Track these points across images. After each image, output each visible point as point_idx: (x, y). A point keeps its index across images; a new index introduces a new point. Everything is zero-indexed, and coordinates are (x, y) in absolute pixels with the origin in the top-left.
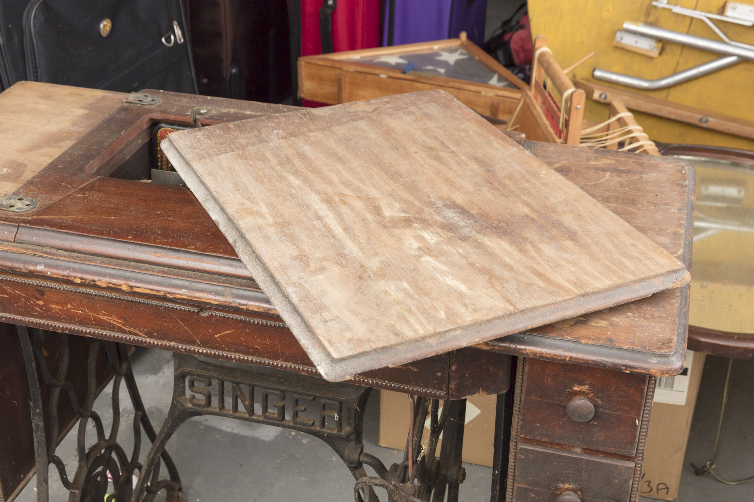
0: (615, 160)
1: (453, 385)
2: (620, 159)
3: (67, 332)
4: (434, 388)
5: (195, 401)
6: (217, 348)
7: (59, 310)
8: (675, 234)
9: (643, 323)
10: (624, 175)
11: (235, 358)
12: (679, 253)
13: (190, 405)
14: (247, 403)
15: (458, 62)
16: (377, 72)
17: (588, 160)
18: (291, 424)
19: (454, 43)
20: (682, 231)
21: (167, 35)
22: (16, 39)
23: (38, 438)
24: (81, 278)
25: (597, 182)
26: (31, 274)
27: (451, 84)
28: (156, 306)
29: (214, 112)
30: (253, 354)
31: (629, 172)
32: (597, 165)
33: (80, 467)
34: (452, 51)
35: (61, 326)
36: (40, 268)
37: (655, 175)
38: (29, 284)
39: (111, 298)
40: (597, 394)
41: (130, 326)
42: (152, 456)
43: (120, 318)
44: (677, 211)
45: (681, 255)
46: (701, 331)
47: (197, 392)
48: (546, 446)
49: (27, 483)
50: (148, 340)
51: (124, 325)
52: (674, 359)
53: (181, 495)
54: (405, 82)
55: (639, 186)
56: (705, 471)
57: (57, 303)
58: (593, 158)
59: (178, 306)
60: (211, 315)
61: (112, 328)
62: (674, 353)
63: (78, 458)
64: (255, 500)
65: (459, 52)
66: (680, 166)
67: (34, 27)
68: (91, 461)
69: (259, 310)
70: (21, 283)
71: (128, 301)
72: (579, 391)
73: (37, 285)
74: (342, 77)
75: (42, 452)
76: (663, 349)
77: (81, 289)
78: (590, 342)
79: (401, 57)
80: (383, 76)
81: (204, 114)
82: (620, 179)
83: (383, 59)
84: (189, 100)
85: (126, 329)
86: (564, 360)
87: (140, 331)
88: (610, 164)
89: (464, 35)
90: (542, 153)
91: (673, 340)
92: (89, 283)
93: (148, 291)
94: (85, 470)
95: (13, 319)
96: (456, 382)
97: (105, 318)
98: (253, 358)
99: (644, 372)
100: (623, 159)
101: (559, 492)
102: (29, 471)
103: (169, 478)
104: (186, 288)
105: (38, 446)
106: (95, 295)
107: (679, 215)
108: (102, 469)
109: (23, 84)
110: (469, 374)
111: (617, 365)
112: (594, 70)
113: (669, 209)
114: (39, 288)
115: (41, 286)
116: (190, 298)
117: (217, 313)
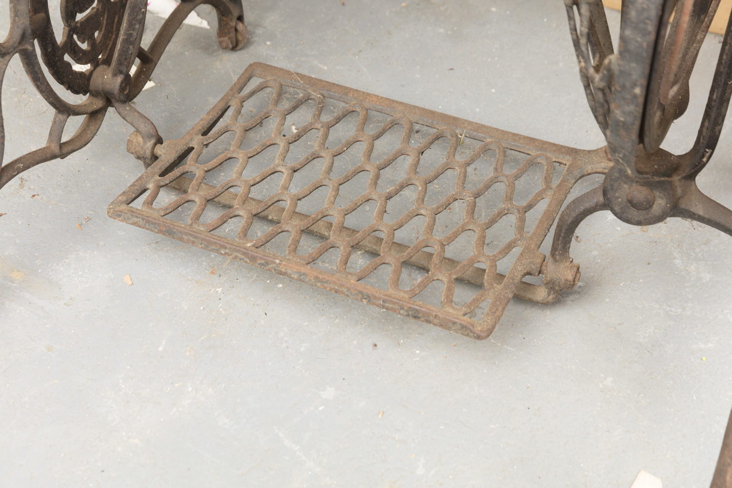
53: (240, 26)
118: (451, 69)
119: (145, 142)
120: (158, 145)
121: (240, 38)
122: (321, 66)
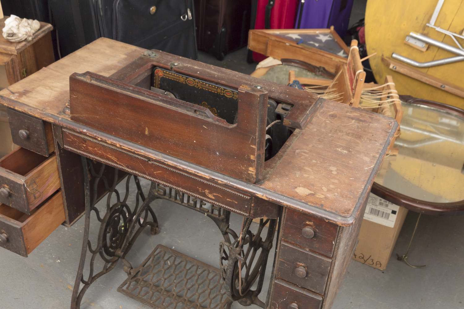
0: (360, 114)
1: (252, 212)
2: (363, 114)
3: (95, 160)
4: (244, 212)
5: (159, 192)
6: (155, 178)
7: (92, 150)
8: (374, 157)
9: (340, 200)
10: (361, 122)
11: (162, 183)
12: (372, 167)
13: (157, 194)
14: (181, 197)
15: (327, 41)
16: (285, 42)
17: (347, 112)
18: (199, 210)
19: (327, 31)
20: (378, 156)
21: (184, 15)
22: (109, 13)
23: (87, 199)
24: (101, 138)
25: (347, 125)
26: (81, 133)
27: (319, 53)
28: (131, 155)
29: (181, 65)
30: (169, 183)
31: (364, 121)
32: (350, 116)
33: (107, 213)
34: (325, 35)
35: (92, 157)
36: (85, 131)
37: (376, 124)
38: (80, 137)
39: (113, 149)
40: (317, 227)
41: (120, 162)
42: (139, 213)
43: (116, 158)
44: (379, 145)
45: (372, 168)
46: (401, 196)
47: (160, 189)
48: (294, 245)
49: (81, 217)
50: (127, 169)
51: (118, 161)
52: (349, 219)
53: (157, 229)
54: (298, 49)
55: (366, 129)
56: (402, 259)
57: (91, 147)
58: (350, 112)
59: (140, 157)
60: (153, 163)
61: (113, 161)
62: (350, 216)
63: (106, 208)
64: (190, 237)
65: (329, 36)
66: (390, 122)
67: (118, 8)
68: (113, 210)
69: (172, 165)
70: (77, 136)
71: (119, 151)
72: (309, 224)
73: (83, 138)
74: (268, 42)
75: (88, 205)
76: (345, 213)
77: (101, 143)
78: (312, 205)
79: (299, 35)
80: (287, 44)
81: (176, 65)
82: (358, 124)
83: (290, 35)
84: (171, 57)
85: (118, 163)
86: (300, 211)
87: (124, 164)
88: (357, 116)
89: (332, 28)
90: (326, 106)
91: (351, 210)
92: (104, 141)
93: (127, 149)
94: (109, 215)
95: (73, 150)
96: (253, 211)
97: (110, 156)
98: (169, 184)
99: (334, 222)
100: (364, 114)
101: (298, 266)
102: (83, 212)
103: (153, 221)
104: (143, 150)
105: (87, 202)
106: (106, 146)
107: (380, 147)
108: (118, 215)
109: (102, 39)
110: (260, 208)
111: (322, 217)
112: (393, 54)
113: (376, 143)
114: (84, 139)
115: (85, 138)
116: (144, 155)
117: (155, 163)
118: (214, 244)
119: (128, 269)
120: (131, 270)
121: (157, 231)
122: (178, 241)
